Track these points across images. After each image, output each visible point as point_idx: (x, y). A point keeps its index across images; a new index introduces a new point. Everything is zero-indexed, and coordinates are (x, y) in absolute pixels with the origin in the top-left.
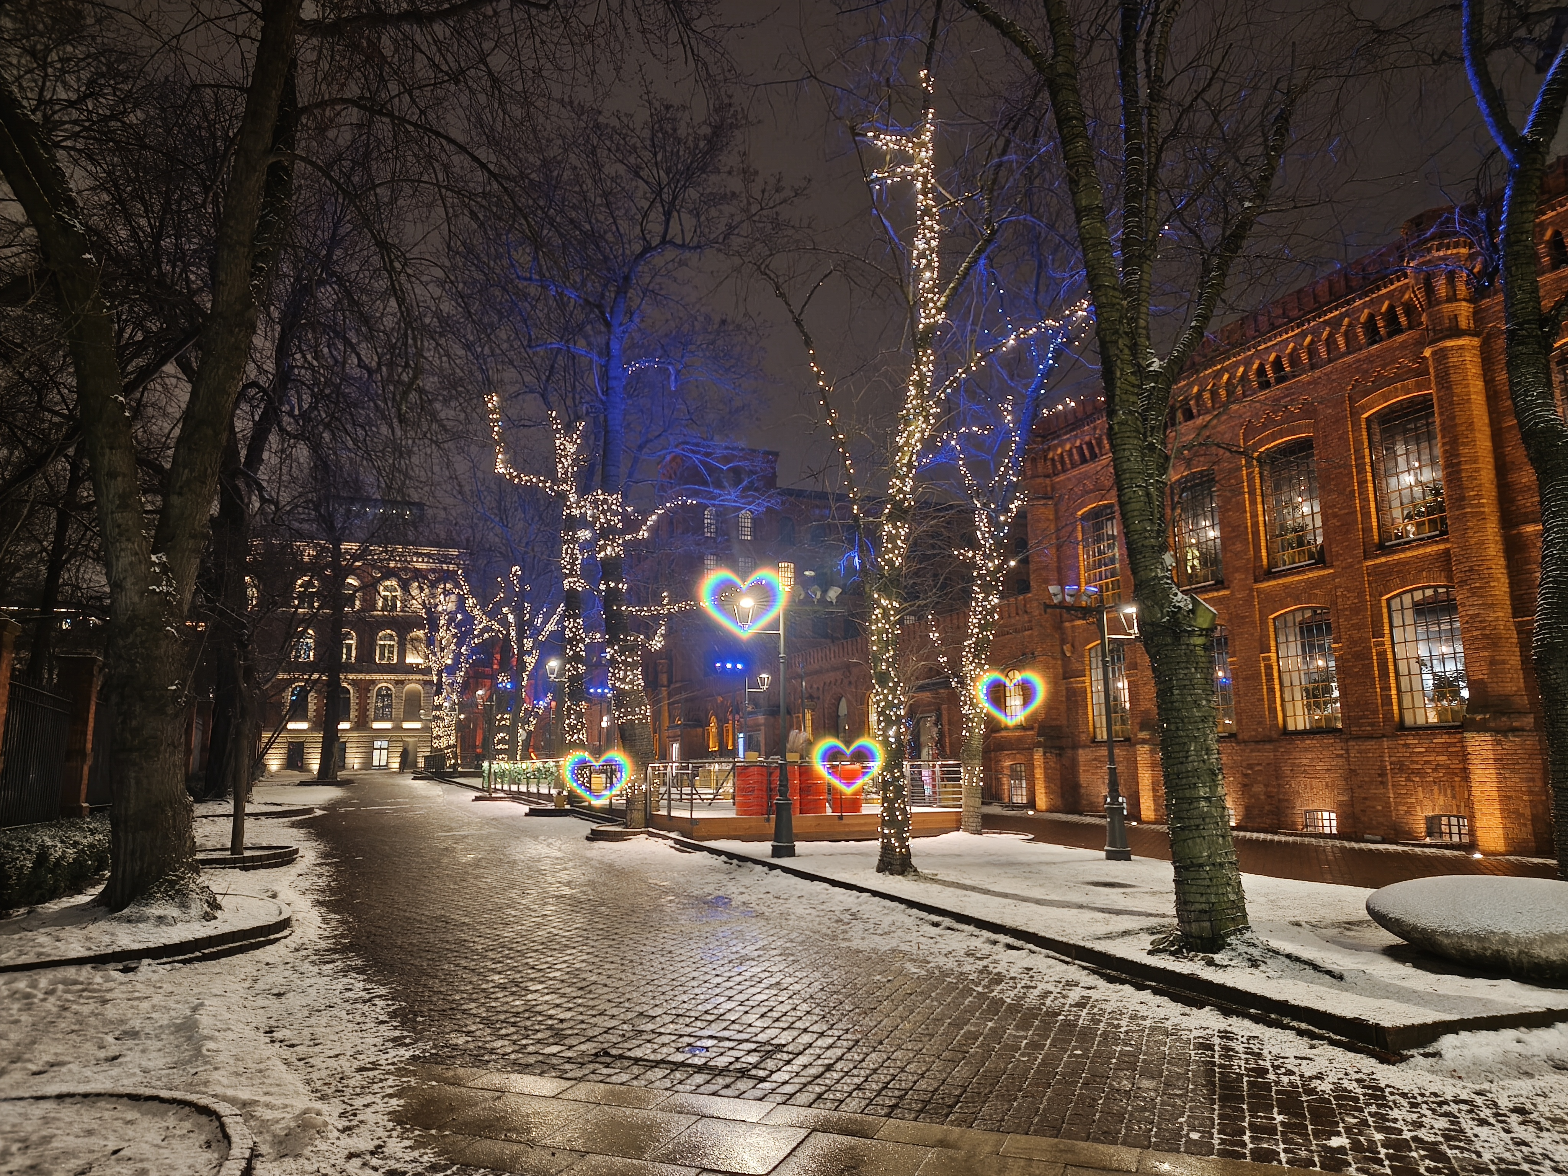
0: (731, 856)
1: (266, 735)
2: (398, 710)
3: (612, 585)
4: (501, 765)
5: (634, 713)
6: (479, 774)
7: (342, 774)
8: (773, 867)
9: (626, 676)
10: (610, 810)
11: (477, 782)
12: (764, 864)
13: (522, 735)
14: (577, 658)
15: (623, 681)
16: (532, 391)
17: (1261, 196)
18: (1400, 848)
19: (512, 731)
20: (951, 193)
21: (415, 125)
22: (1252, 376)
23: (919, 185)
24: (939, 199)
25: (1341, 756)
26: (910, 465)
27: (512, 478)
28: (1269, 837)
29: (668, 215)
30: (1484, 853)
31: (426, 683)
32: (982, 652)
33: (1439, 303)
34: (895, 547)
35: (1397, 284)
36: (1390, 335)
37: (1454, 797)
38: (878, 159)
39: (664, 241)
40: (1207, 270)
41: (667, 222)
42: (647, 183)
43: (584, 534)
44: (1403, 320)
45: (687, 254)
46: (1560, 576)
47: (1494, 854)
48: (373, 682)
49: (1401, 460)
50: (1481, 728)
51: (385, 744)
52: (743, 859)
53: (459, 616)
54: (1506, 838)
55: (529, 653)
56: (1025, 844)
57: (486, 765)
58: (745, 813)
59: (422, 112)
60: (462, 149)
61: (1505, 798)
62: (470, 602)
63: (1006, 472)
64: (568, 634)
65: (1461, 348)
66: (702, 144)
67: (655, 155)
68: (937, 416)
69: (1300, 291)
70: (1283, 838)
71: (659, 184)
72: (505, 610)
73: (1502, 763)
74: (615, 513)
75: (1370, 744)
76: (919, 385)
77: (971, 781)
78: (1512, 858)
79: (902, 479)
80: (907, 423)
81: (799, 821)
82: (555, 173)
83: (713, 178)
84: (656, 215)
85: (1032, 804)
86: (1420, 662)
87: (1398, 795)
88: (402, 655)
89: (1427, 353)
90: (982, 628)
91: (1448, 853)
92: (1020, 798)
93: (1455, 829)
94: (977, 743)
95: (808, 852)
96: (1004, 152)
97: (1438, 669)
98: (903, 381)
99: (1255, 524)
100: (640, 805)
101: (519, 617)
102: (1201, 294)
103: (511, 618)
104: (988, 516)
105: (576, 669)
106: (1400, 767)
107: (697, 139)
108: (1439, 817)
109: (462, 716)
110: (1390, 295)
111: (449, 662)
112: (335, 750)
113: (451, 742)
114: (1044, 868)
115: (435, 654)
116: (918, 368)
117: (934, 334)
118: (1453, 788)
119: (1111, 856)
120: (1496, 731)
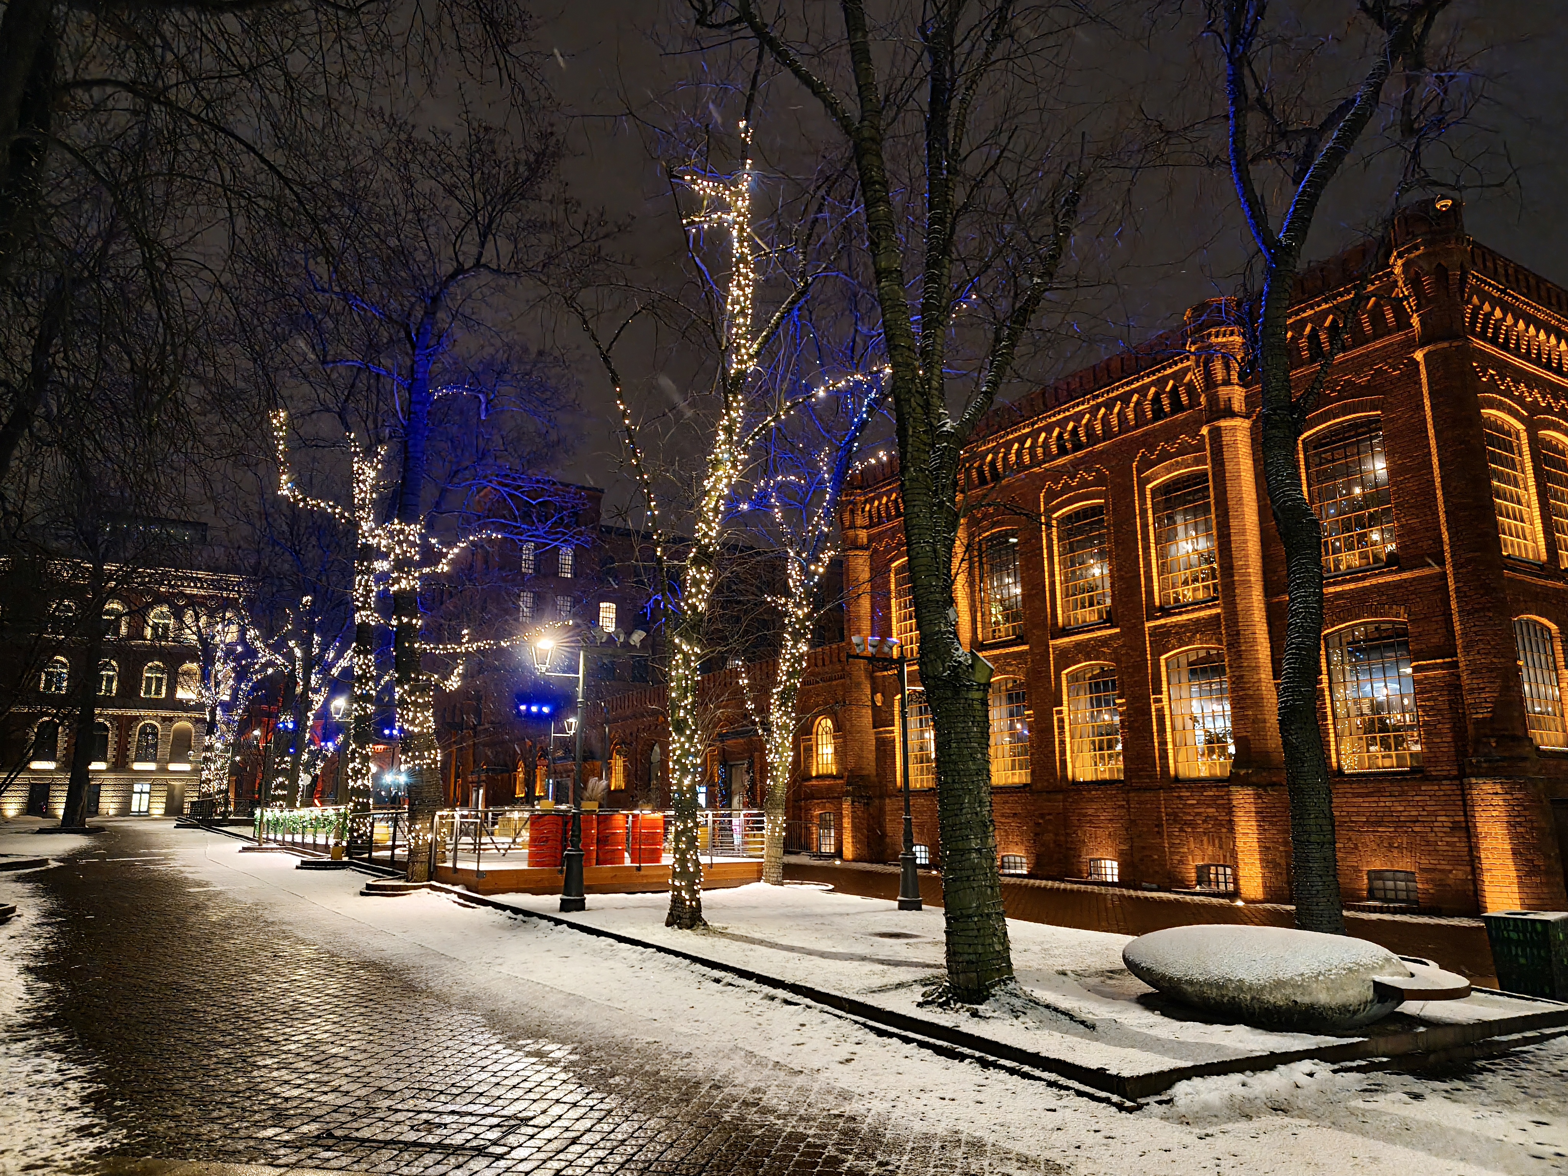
0: (516, 910)
2: (164, 750)
3: (405, 620)
4: (272, 812)
5: (422, 757)
6: (250, 823)
7: (91, 821)
8: (558, 922)
9: (415, 718)
10: (392, 862)
11: (248, 831)
12: (550, 919)
13: (305, 779)
14: (366, 698)
15: (412, 722)
16: (328, 410)
17: (1049, 274)
18: (1172, 896)
19: (293, 776)
20: (766, 244)
21: (197, 118)
22: (1053, 441)
23: (735, 233)
24: (755, 248)
25: (1122, 807)
26: (716, 510)
27: (297, 501)
28: (1057, 884)
29: (483, 237)
30: (1246, 901)
31: (198, 721)
32: (788, 699)
33: (1217, 386)
34: (699, 591)
35: (1180, 366)
36: (1173, 412)
37: (1221, 848)
38: (694, 203)
39: (478, 264)
40: (998, 340)
41: (483, 244)
42: (461, 202)
43: (382, 566)
44: (1184, 399)
45: (502, 281)
46: (1302, 643)
47: (1253, 902)
48: (136, 718)
49: (1181, 529)
50: (1244, 782)
51: (147, 788)
52: (528, 914)
53: (239, 649)
54: (1265, 887)
55: (316, 691)
56: (825, 895)
57: (258, 812)
58: (537, 864)
59: (208, 105)
60: (250, 148)
61: (1264, 849)
62: (251, 633)
63: (818, 523)
64: (357, 671)
65: (1234, 428)
66: (522, 169)
67: (472, 176)
68: (745, 463)
69: (1094, 367)
70: (1069, 886)
71: (475, 206)
72: (292, 643)
73: (1263, 817)
74: (413, 545)
75: (1148, 795)
76: (728, 430)
77: (773, 831)
78: (1268, 906)
79: (708, 523)
80: (715, 468)
81: (592, 872)
82: (362, 184)
83: (534, 206)
84: (472, 235)
85: (839, 853)
86: (1195, 720)
87: (1172, 845)
88: (172, 690)
89: (1205, 431)
90: (790, 675)
91: (1215, 901)
92: (828, 847)
93: (1221, 878)
94: (780, 793)
95: (599, 905)
96: (820, 210)
97: (1209, 725)
98: (713, 425)
99: (1053, 583)
100: (423, 857)
101: (307, 651)
102: (992, 363)
103: (298, 653)
104: (801, 566)
105: (364, 709)
106: (1175, 818)
107: (517, 164)
108: (1208, 866)
109: (238, 758)
110: (1174, 376)
111: (226, 698)
112: (84, 794)
113: (223, 787)
114: (837, 919)
115: (209, 689)
116: (728, 414)
117: (745, 380)
118: (1221, 838)
119: (903, 906)
120: (1256, 785)
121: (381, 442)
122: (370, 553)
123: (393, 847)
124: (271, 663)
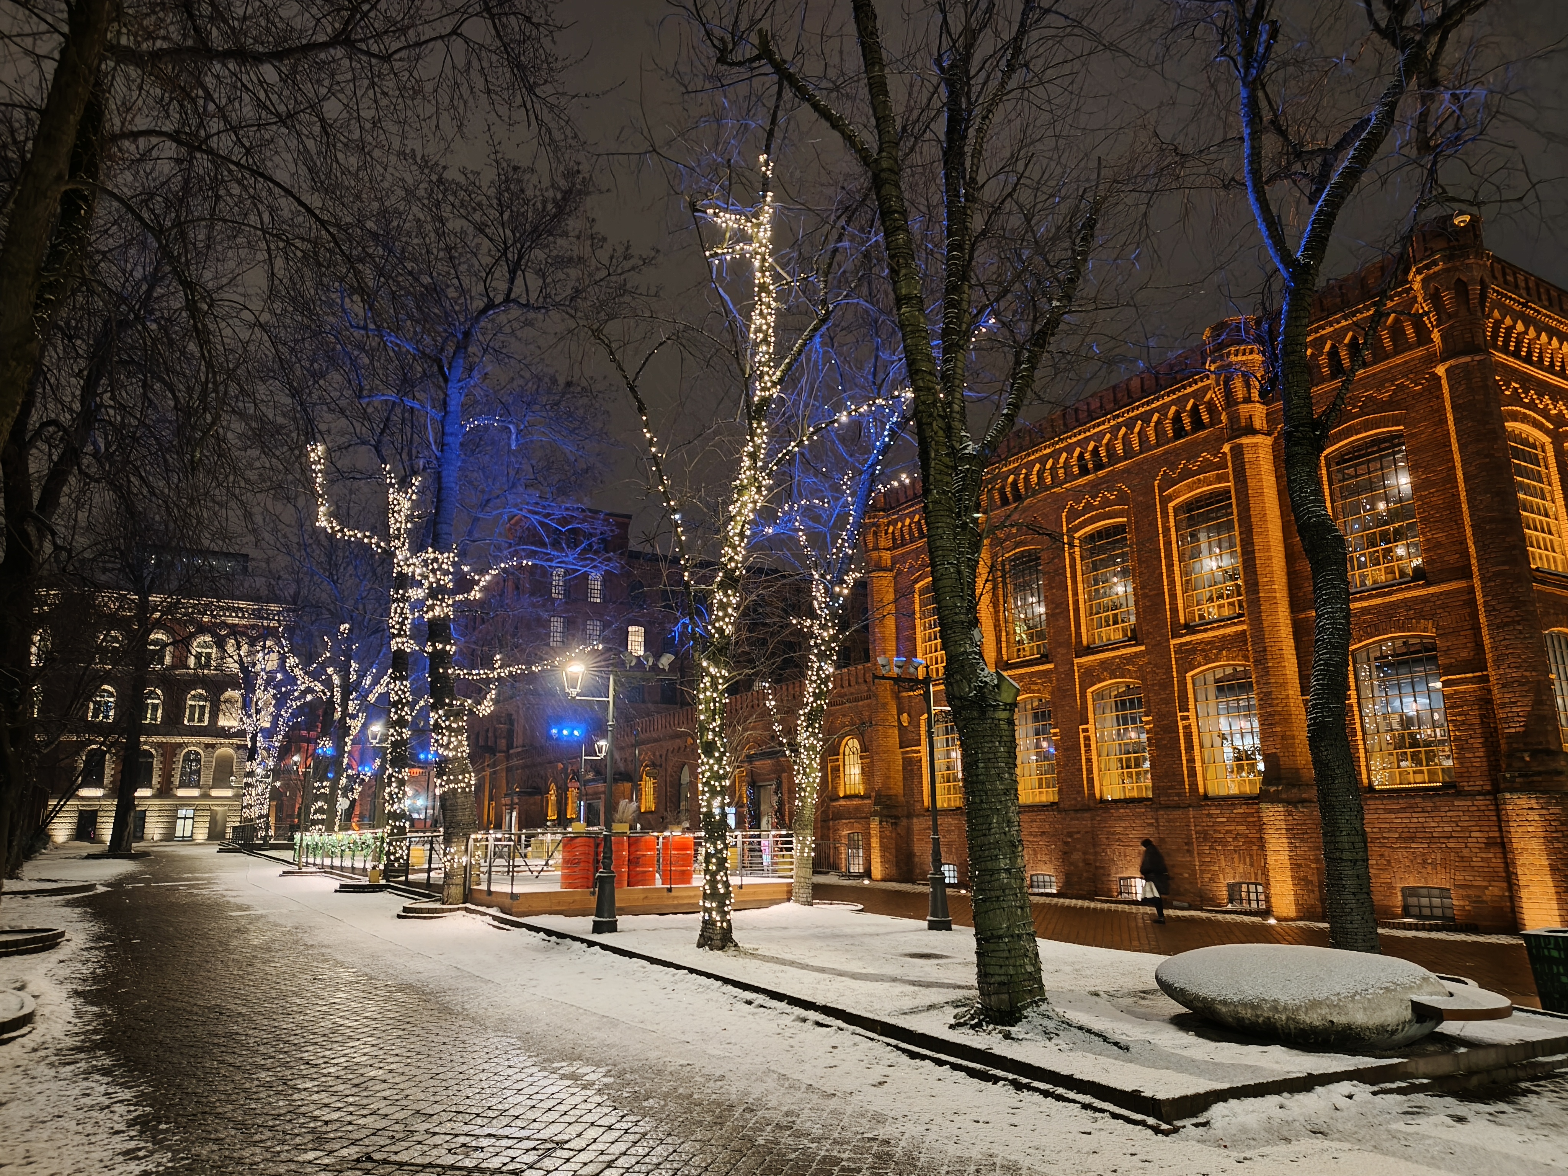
0: (549, 933)
1: (53, 802)
2: (207, 777)
3: (439, 646)
4: (311, 837)
5: (456, 781)
6: (291, 847)
7: (137, 846)
8: (591, 944)
9: (449, 743)
10: (428, 885)
11: (288, 855)
12: (583, 941)
13: (343, 804)
14: (401, 722)
15: (447, 747)
16: (364, 443)
17: (1068, 297)
18: (1204, 915)
19: (331, 800)
20: (788, 273)
21: (237, 164)
22: (1073, 461)
23: (757, 264)
24: (777, 277)
25: (1151, 825)
26: (742, 534)
27: (334, 533)
28: (1086, 904)
29: (513, 273)
30: (1279, 919)
31: (239, 747)
32: (815, 721)
33: (1238, 403)
34: (726, 615)
35: (1200, 384)
36: (1195, 430)
37: (1252, 865)
38: (717, 236)
39: (507, 300)
40: (1018, 363)
41: (512, 281)
42: (491, 240)
43: (416, 594)
44: (1205, 417)
45: (531, 315)
46: (1330, 659)
47: (1286, 919)
48: (180, 746)
49: (1204, 546)
50: (1274, 799)
51: (190, 813)
52: (561, 935)
53: (279, 676)
54: (1297, 904)
55: (353, 717)
56: (854, 914)
57: (297, 836)
58: (570, 886)
59: (248, 152)
60: (288, 192)
61: (1296, 866)
62: (292, 661)
63: (842, 545)
64: (394, 698)
65: (1256, 445)
66: (550, 206)
67: (501, 214)
68: (770, 489)
69: (1114, 388)
70: (1099, 905)
71: (505, 243)
72: (330, 670)
73: (1292, 832)
74: (446, 573)
75: (1177, 813)
76: (753, 456)
77: (802, 852)
78: (1301, 924)
79: (734, 547)
80: (740, 494)
81: (623, 895)
82: (395, 223)
83: (560, 241)
84: (502, 271)
85: (868, 874)
86: (1223, 737)
87: (1203, 863)
88: (214, 716)
89: (1226, 448)
90: (817, 697)
91: (1246, 919)
92: (857, 867)
93: (1253, 896)
94: (808, 813)
95: (631, 927)
96: (840, 239)
97: (1238, 743)
98: (738, 452)
99: (1076, 602)
100: (458, 880)
101: (345, 678)
102: (1012, 385)
103: (336, 680)
104: (826, 588)
105: (400, 734)
106: (1204, 836)
107: (544, 202)
108: (1240, 884)
109: (278, 784)
110: (1193, 394)
111: (268, 725)
112: (131, 820)
113: (265, 812)
114: (866, 940)
115: (250, 716)
116: (752, 440)
117: (768, 407)
118: (1251, 856)
119: (933, 926)
120: (1288, 802)
121: (415, 473)
122: (405, 582)
123: (429, 870)
124: (309, 690)
